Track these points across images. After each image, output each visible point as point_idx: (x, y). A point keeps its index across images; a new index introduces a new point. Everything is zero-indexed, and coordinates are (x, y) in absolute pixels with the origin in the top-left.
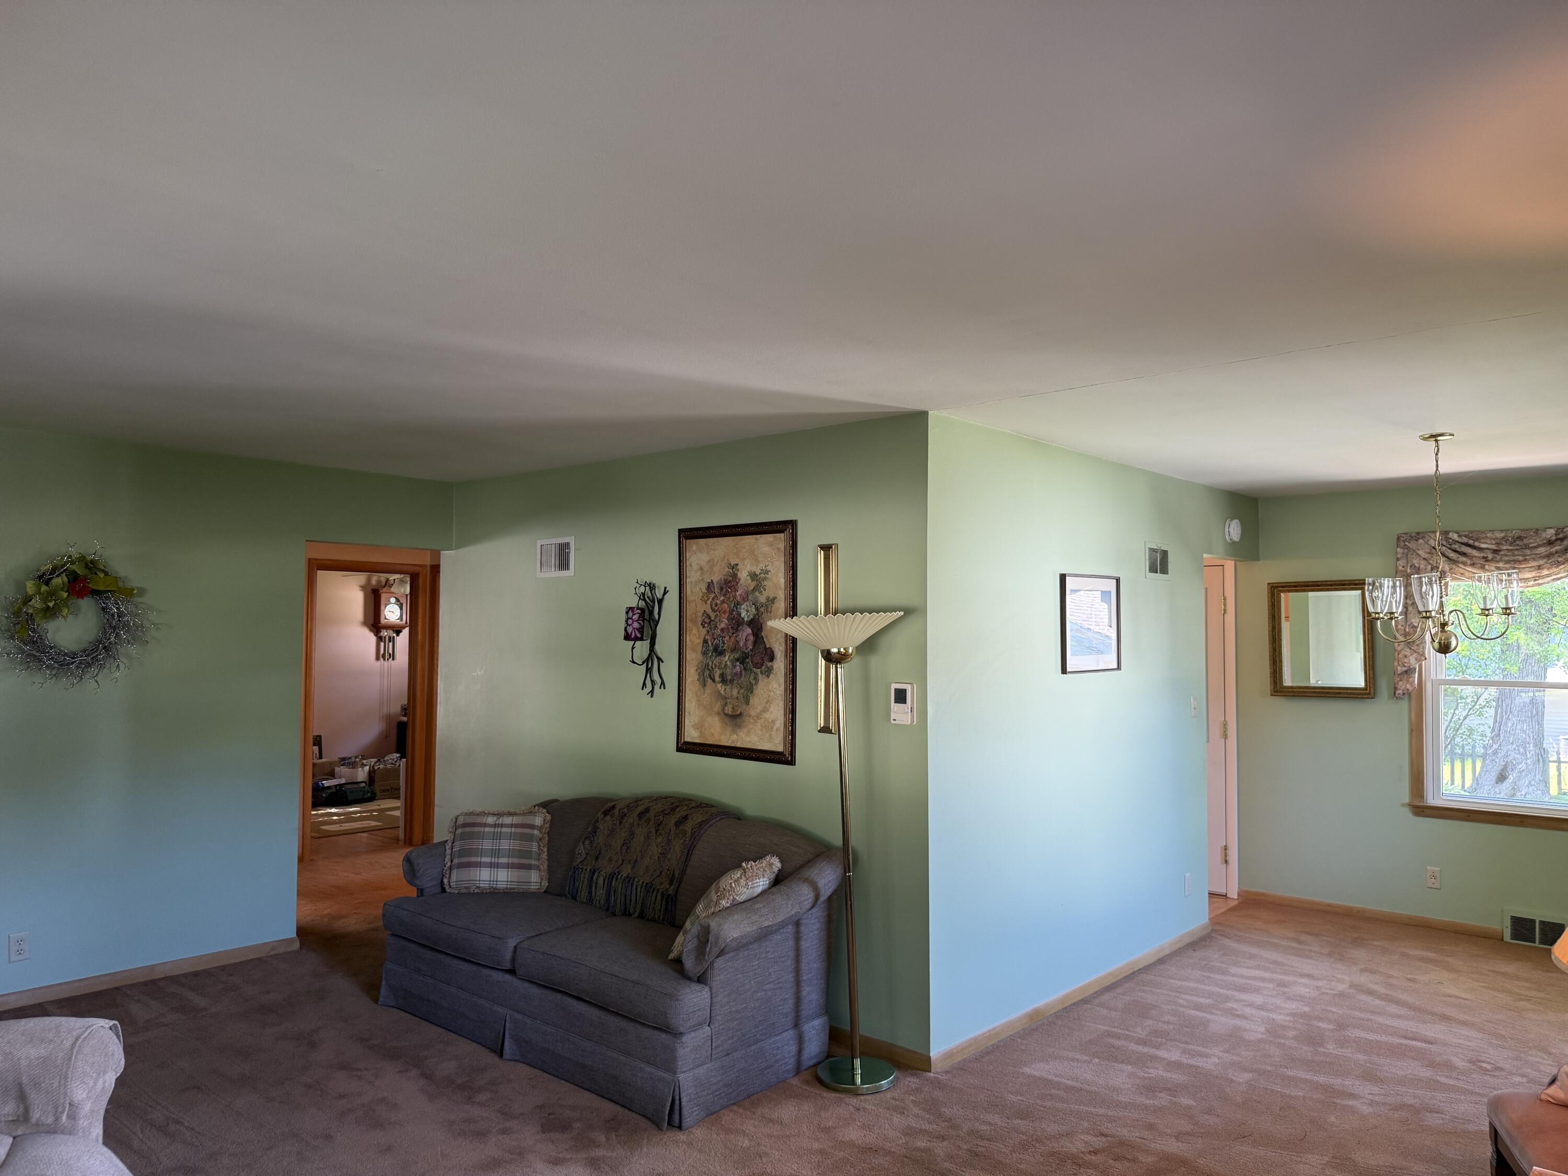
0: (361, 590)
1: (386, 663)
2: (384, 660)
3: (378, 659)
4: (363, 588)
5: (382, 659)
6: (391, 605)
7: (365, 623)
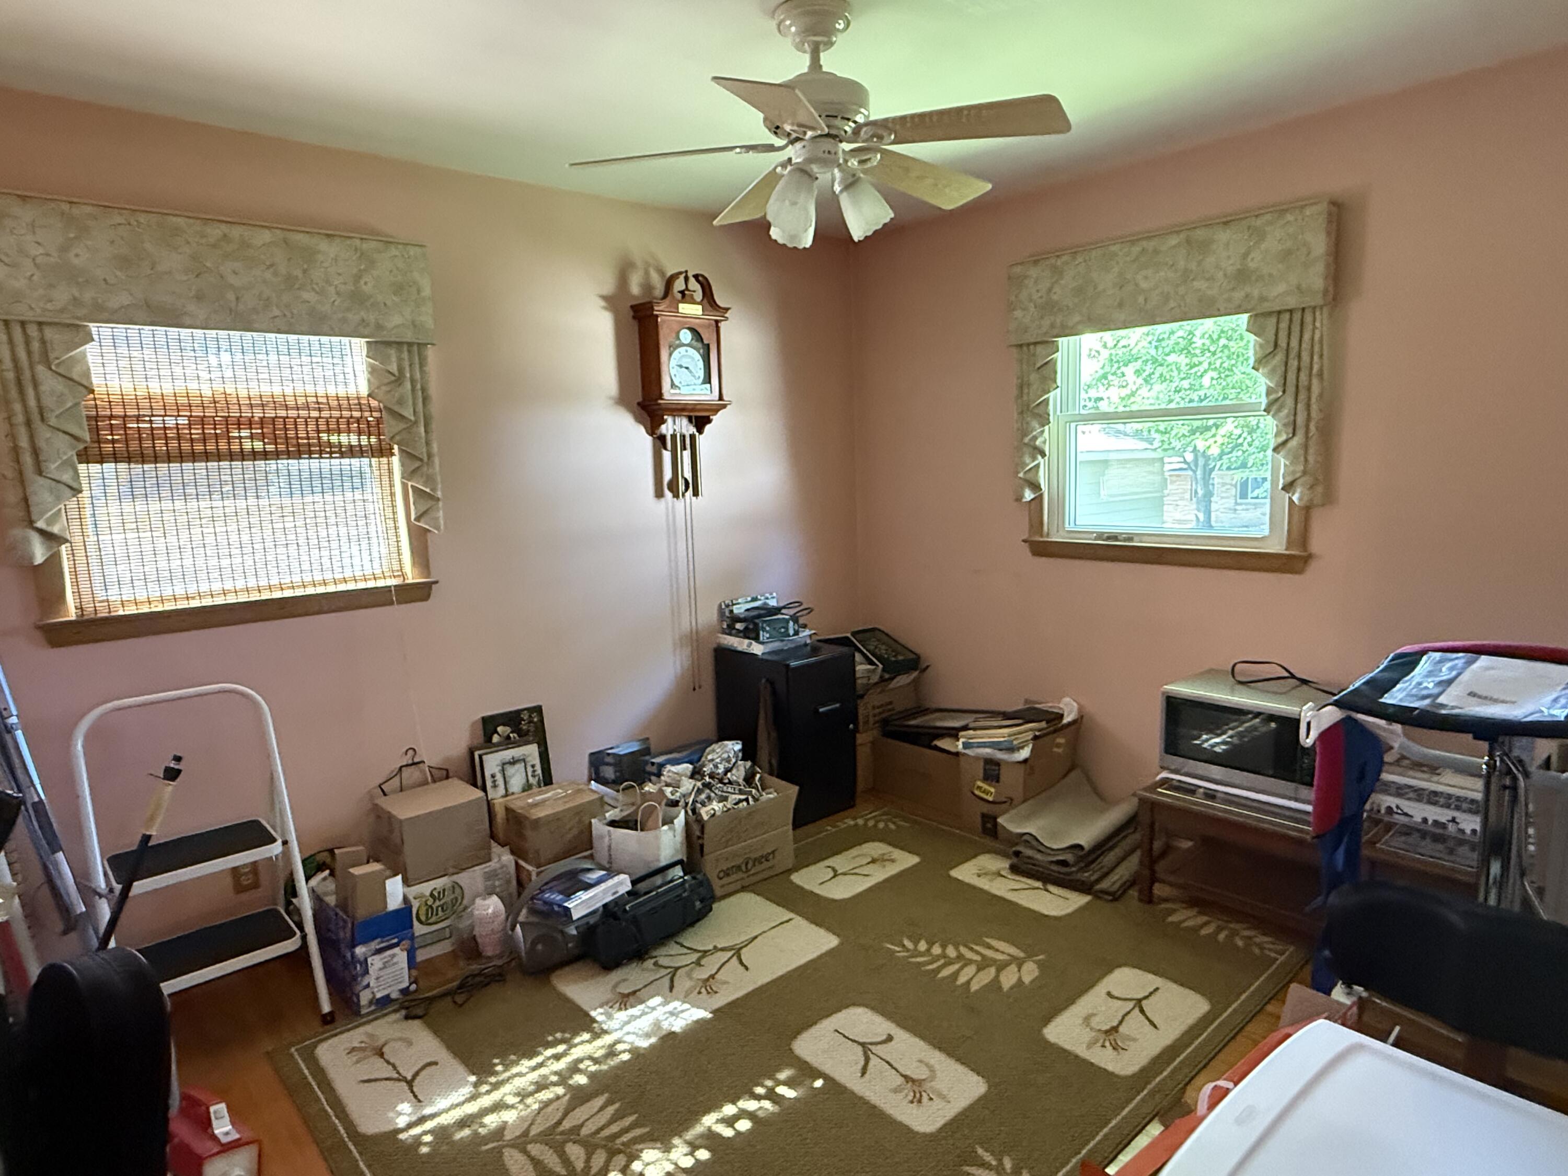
0: (606, 308)
1: (679, 504)
2: (676, 496)
3: (659, 494)
4: (611, 302)
5: (668, 494)
6: (682, 349)
7: (623, 400)
